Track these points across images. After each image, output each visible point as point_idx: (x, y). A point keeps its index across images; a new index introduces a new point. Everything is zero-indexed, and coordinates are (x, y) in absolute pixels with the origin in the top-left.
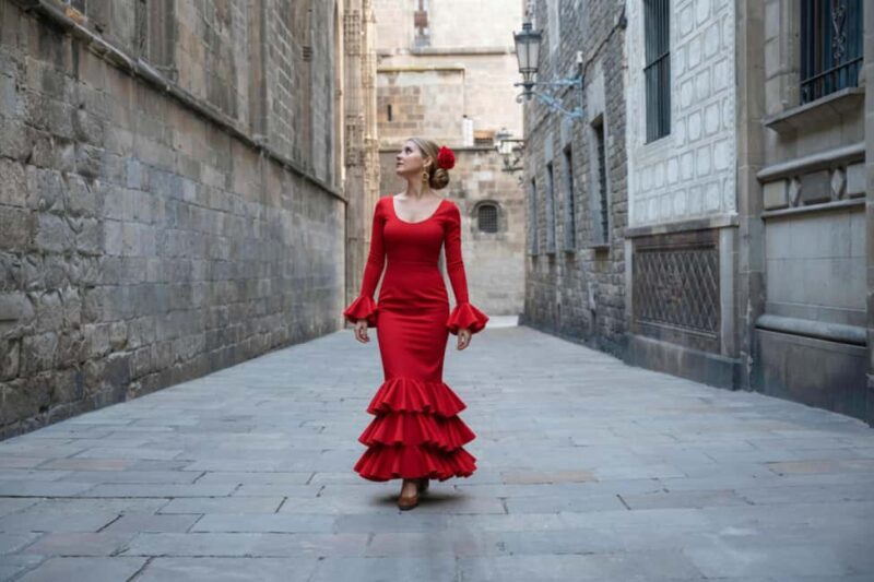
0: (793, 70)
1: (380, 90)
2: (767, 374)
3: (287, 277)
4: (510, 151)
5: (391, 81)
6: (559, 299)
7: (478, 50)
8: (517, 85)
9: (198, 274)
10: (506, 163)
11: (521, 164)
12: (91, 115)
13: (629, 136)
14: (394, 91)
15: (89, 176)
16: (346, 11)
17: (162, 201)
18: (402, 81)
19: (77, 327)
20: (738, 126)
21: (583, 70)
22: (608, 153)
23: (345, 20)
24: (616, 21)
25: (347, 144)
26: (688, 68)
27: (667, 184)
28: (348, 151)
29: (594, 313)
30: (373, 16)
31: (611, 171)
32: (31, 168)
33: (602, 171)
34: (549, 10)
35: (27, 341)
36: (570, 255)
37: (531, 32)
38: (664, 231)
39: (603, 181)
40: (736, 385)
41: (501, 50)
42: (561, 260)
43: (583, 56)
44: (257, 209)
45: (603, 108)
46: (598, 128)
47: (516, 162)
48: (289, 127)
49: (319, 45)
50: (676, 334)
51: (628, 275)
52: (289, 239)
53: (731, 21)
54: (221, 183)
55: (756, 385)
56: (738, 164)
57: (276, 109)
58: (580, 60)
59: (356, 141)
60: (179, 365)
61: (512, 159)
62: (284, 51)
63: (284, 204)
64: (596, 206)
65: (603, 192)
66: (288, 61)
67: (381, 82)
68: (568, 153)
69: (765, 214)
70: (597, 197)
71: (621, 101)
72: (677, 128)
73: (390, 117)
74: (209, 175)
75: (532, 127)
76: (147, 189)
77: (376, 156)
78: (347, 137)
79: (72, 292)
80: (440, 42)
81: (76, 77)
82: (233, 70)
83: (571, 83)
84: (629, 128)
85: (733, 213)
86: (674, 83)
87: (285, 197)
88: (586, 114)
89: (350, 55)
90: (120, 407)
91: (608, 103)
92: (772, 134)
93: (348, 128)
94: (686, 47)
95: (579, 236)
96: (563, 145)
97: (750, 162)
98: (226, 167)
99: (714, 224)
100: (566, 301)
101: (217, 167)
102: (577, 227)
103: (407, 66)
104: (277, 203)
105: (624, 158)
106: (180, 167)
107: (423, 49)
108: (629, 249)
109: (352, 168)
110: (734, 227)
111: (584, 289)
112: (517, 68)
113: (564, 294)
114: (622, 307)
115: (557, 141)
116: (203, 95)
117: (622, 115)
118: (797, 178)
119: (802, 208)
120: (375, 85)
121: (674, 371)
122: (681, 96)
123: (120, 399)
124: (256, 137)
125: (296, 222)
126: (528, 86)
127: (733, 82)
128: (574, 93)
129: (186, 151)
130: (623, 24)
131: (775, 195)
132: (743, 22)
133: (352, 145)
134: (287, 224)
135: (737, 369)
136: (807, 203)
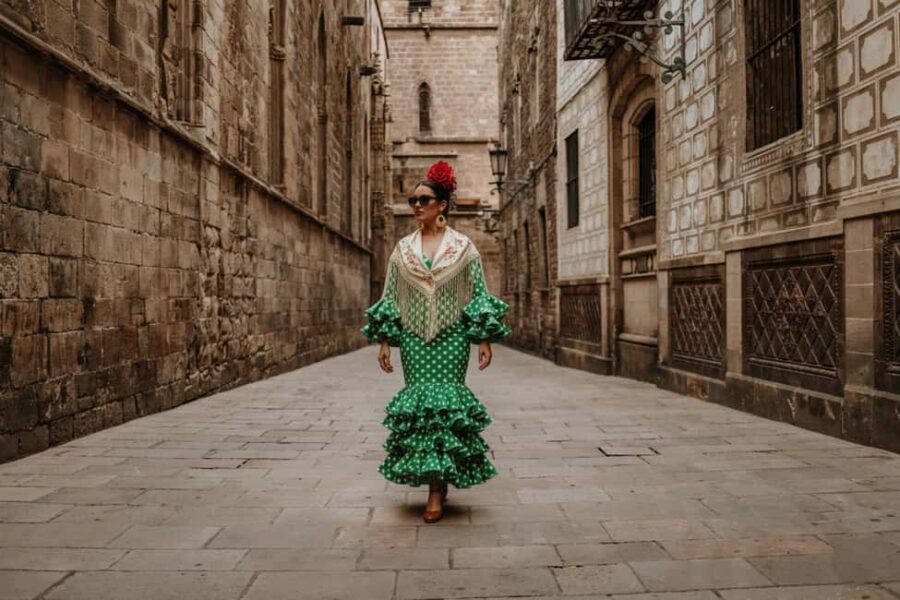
0: (635, 199)
1: (395, 170)
2: (623, 368)
3: (336, 308)
4: (489, 217)
5: (403, 164)
6: (521, 325)
7: (467, 140)
8: (491, 183)
9: (293, 308)
10: (487, 226)
11: (498, 227)
12: (253, 222)
13: (558, 223)
14: (405, 171)
15: (250, 254)
16: (372, 119)
17: (279, 265)
18: (410, 164)
19: (246, 337)
20: (609, 227)
21: (534, 174)
22: (548, 231)
23: (371, 124)
24: (551, 150)
25: (372, 213)
26: (588, 189)
27: (577, 255)
28: (372, 217)
29: (541, 334)
30: (390, 117)
31: (549, 243)
32: (232, 254)
33: (545, 242)
34: (515, 126)
35: (230, 343)
36: (528, 295)
37: (501, 149)
38: (575, 283)
39: (545, 248)
40: (609, 373)
41: (485, 140)
42: (522, 298)
43: (534, 165)
44: (321, 264)
45: (545, 203)
46: (542, 212)
47: (495, 225)
48: (338, 207)
49: (356, 149)
50: (581, 345)
51: (557, 310)
52: (338, 283)
53: (606, 167)
54: (304, 251)
55: (617, 373)
56: (610, 248)
57: (332, 198)
58: (531, 167)
59: (379, 211)
60: (284, 362)
61: (491, 223)
62: (336, 157)
63: (336, 260)
64: (542, 264)
65: (546, 254)
66: (338, 163)
67: (396, 165)
68: (526, 225)
69: (623, 277)
70: (542, 258)
71: (554, 201)
72: (582, 221)
73: (402, 190)
74: (300, 247)
75: (505, 202)
76: (273, 259)
77: (392, 220)
78: (372, 208)
79: (244, 318)
80: (439, 132)
81: (247, 203)
82: (310, 179)
83: (526, 182)
84: (558, 217)
85: (607, 275)
86: (581, 195)
87: (336, 255)
88: (535, 203)
89: (375, 150)
90: (260, 382)
91: (548, 200)
92: (626, 235)
93: (373, 202)
94: (587, 175)
95: (533, 282)
96: (523, 221)
97: (615, 248)
98: (306, 240)
99: (598, 281)
100: (525, 326)
101: (302, 241)
102: (532, 277)
103: (414, 153)
104: (332, 259)
105: (556, 238)
106: (287, 245)
107: (427, 138)
108: (558, 292)
109: (376, 230)
110: (608, 283)
111: (535, 319)
112: (491, 173)
113: (524, 322)
114: (554, 330)
115: (519, 217)
116: (296, 199)
117: (555, 209)
118: (636, 259)
119: (638, 275)
120: (392, 167)
121: (579, 367)
122: (585, 204)
123: (260, 378)
124: (321, 219)
125: (341, 271)
126: (499, 184)
127: (607, 202)
128: (528, 190)
129: (289, 234)
130: (555, 153)
131: (627, 267)
132: (612, 170)
133: (376, 214)
134: (337, 274)
135: (609, 363)
136: (641, 272)
